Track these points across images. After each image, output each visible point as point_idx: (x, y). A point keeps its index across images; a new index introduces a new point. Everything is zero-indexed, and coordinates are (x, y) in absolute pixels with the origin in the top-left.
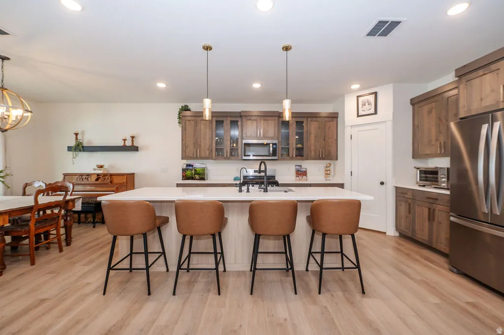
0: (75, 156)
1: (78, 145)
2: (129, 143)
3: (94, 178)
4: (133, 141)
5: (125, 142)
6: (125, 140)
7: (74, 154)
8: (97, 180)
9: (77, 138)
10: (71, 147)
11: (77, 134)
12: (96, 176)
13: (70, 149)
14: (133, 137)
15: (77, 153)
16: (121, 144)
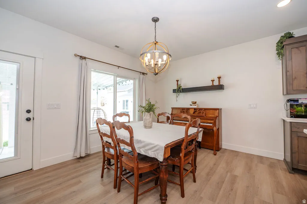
0: (177, 95)
1: (179, 88)
2: (216, 83)
3: (192, 112)
4: (219, 81)
5: (213, 83)
6: (213, 81)
7: (177, 94)
8: (194, 113)
9: (178, 84)
10: (176, 90)
11: (177, 81)
12: (193, 110)
13: (174, 91)
14: (219, 78)
15: (179, 94)
16: (210, 84)
